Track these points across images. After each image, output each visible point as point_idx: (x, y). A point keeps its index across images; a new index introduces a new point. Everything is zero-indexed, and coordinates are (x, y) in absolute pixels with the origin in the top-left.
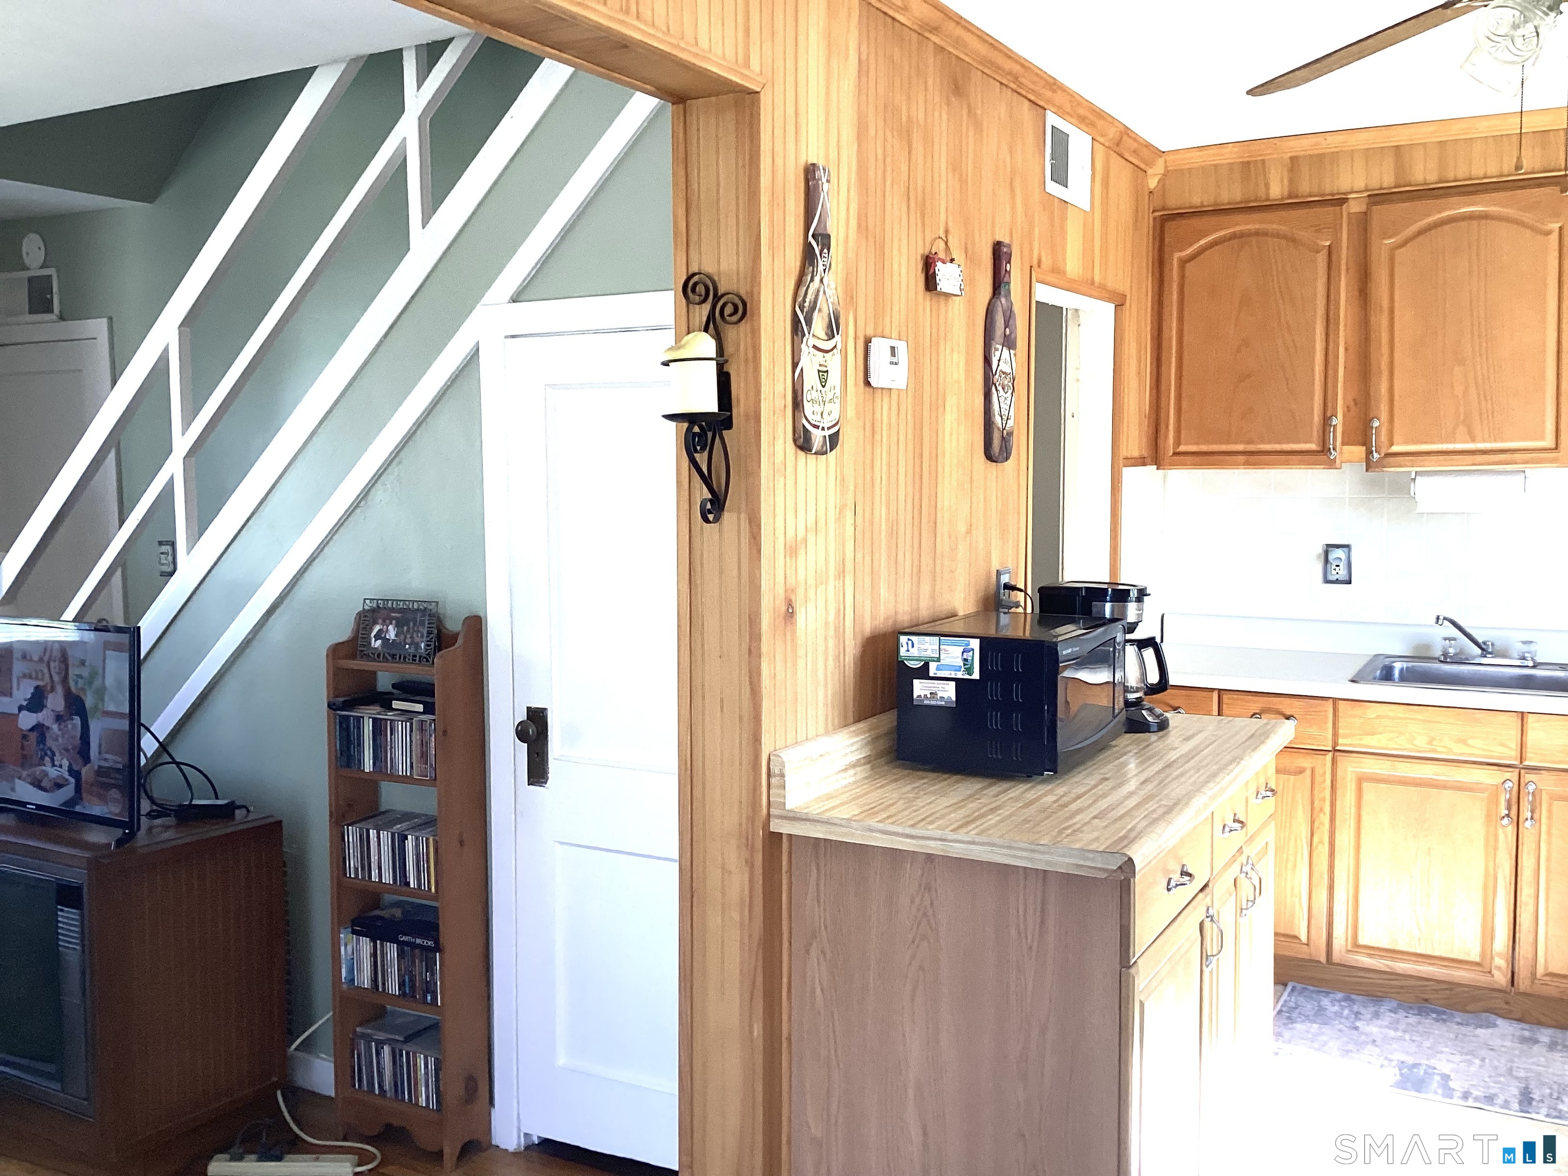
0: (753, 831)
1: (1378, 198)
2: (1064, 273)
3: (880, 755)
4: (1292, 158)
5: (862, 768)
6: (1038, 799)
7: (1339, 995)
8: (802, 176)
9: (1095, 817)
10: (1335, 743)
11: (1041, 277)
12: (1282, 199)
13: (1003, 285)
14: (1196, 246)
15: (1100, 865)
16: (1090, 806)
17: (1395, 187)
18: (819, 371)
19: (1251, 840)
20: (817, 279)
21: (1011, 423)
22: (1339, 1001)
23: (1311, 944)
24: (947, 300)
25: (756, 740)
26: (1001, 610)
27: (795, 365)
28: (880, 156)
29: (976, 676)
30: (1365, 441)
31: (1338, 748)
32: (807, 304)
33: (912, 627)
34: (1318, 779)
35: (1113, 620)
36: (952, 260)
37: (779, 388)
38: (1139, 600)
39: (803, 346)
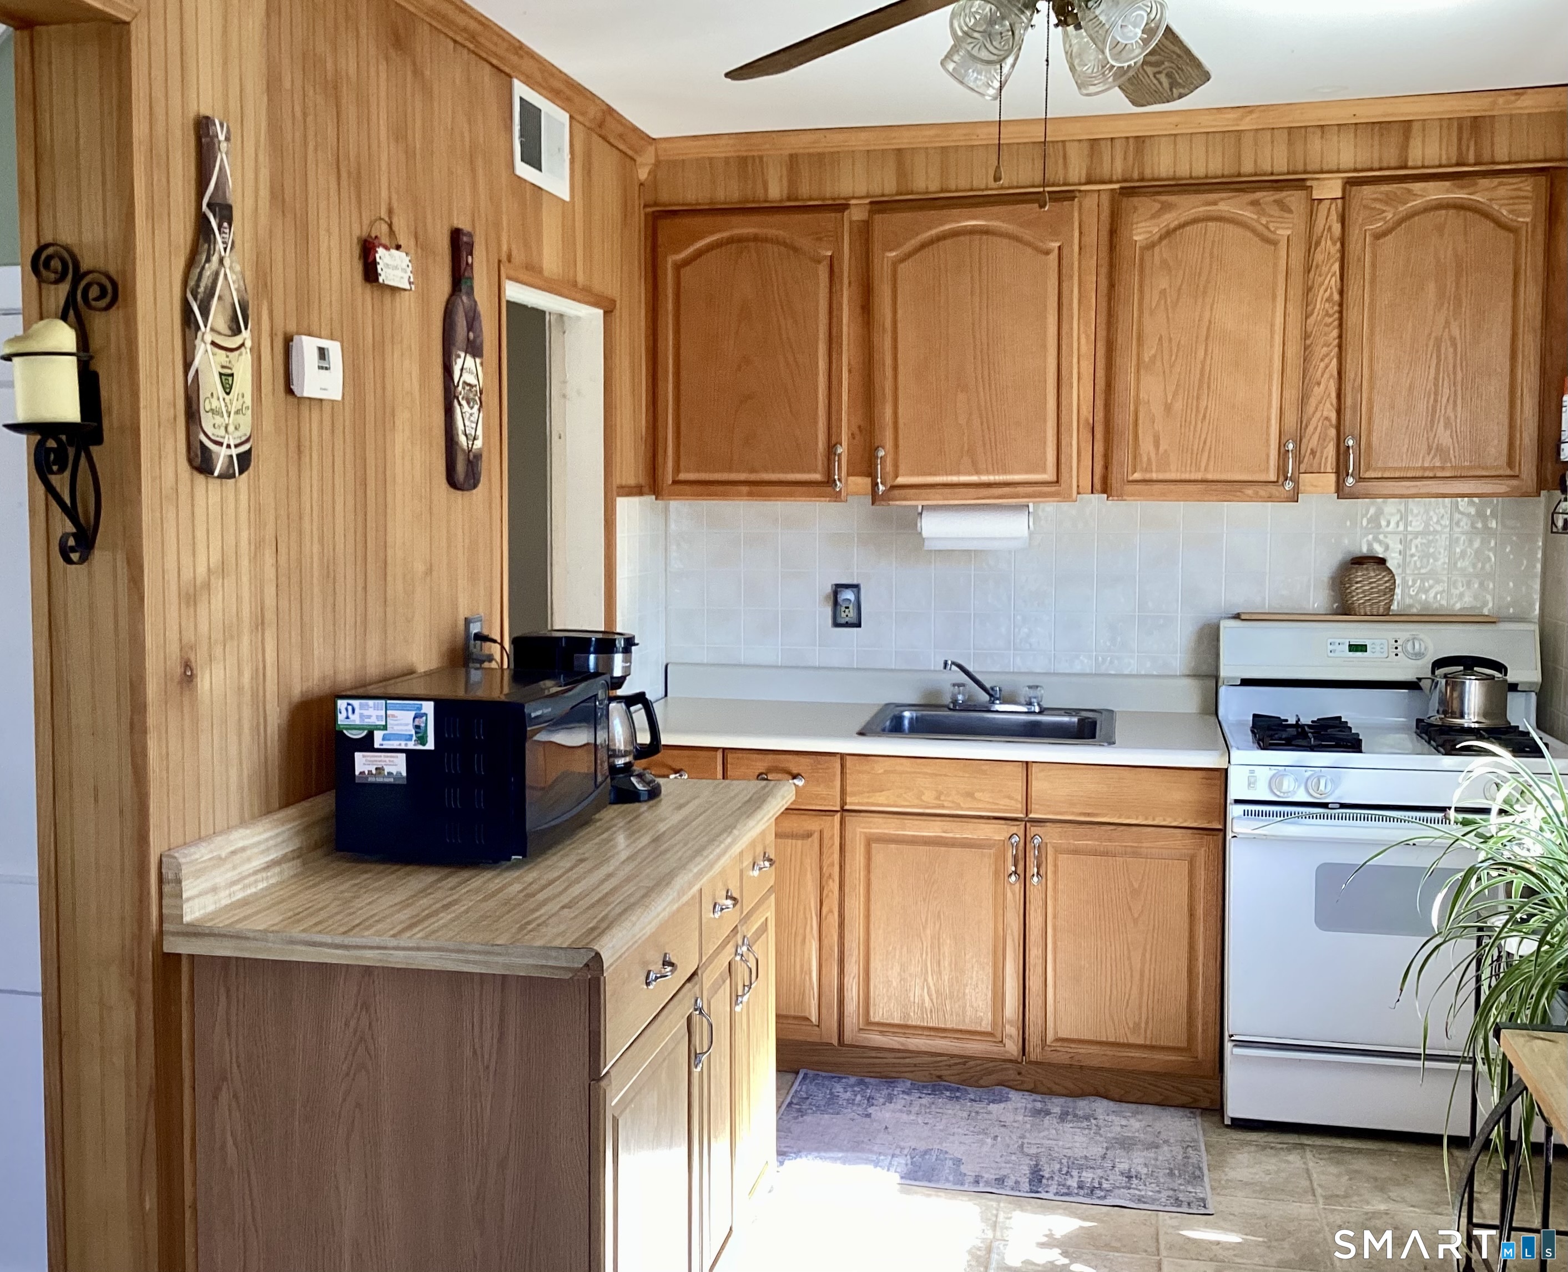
0: (140, 956)
1: (880, 206)
2: (541, 271)
3: (316, 846)
4: (791, 156)
5: (290, 864)
6: (500, 890)
7: (853, 1080)
8: (192, 133)
9: (563, 907)
10: (843, 803)
11: (512, 273)
12: (781, 201)
13: (463, 281)
14: (691, 250)
15: (565, 965)
16: (561, 893)
17: (897, 194)
18: (221, 374)
19: (746, 919)
20: (215, 259)
21: (478, 444)
22: (852, 1086)
23: (823, 1025)
24: (393, 295)
25: (142, 838)
26: (471, 665)
27: (187, 365)
28: (298, 114)
29: (430, 746)
30: (870, 473)
31: (847, 807)
32: (201, 290)
33: (356, 688)
34: (826, 841)
35: (597, 674)
36: (398, 247)
37: (166, 394)
38: (627, 650)
39: (198, 342)
